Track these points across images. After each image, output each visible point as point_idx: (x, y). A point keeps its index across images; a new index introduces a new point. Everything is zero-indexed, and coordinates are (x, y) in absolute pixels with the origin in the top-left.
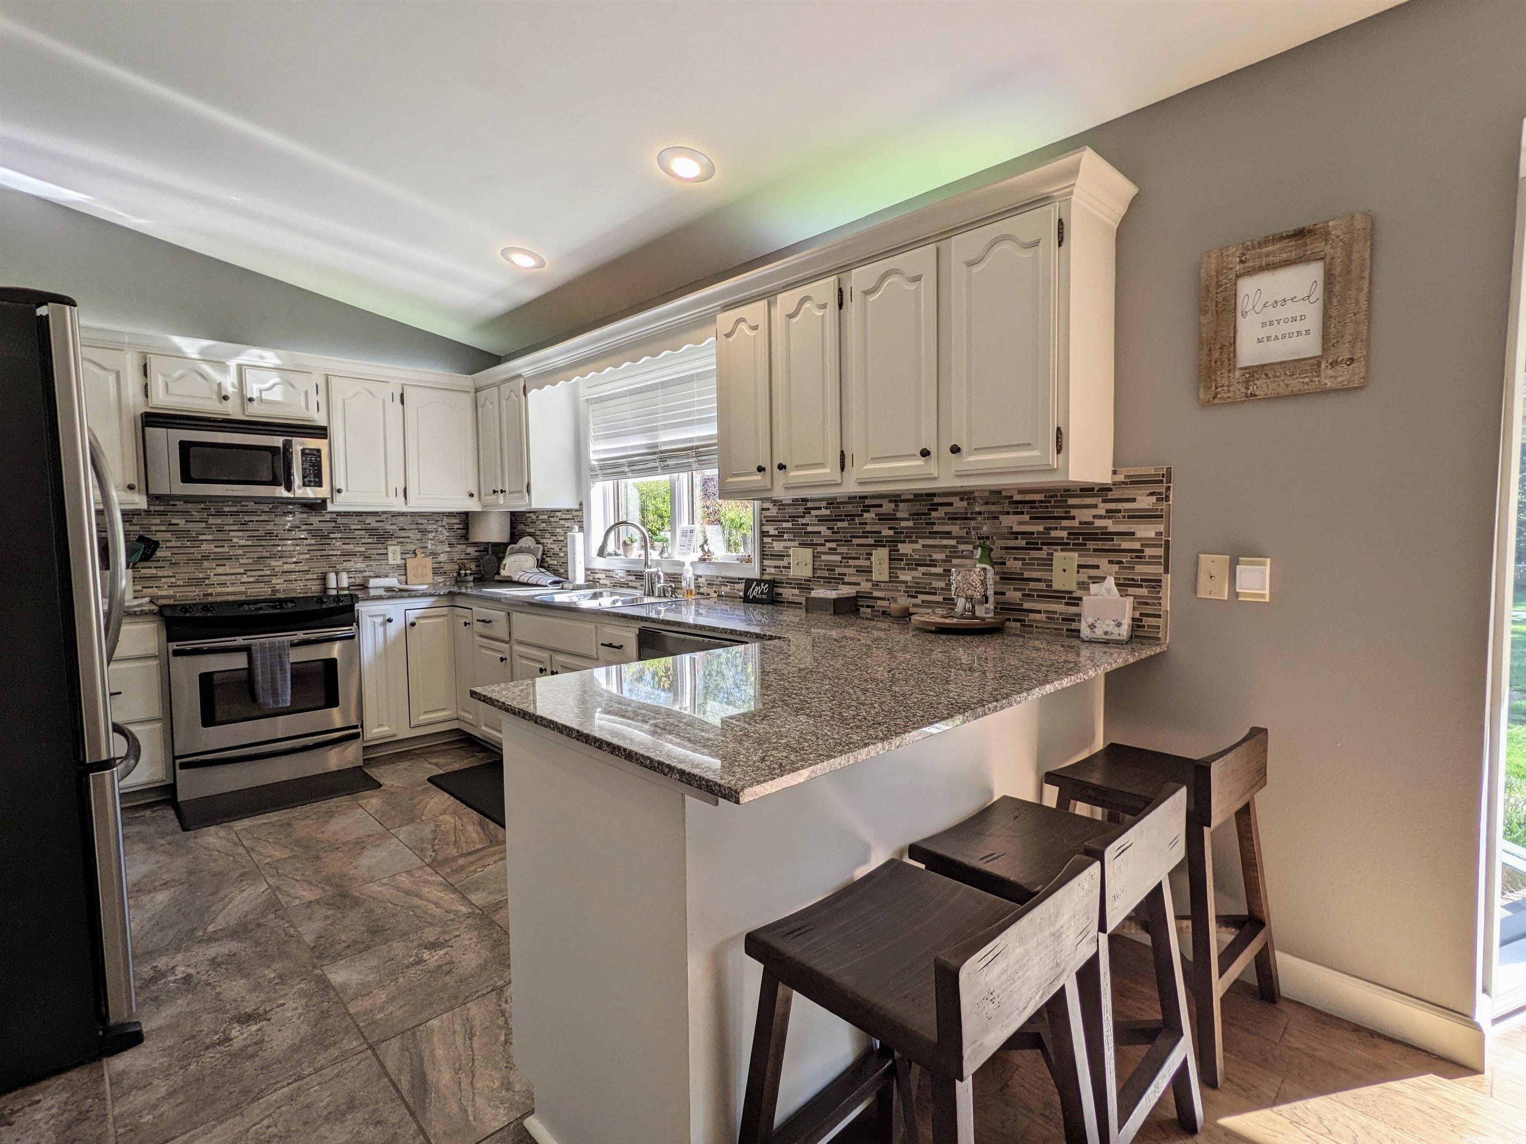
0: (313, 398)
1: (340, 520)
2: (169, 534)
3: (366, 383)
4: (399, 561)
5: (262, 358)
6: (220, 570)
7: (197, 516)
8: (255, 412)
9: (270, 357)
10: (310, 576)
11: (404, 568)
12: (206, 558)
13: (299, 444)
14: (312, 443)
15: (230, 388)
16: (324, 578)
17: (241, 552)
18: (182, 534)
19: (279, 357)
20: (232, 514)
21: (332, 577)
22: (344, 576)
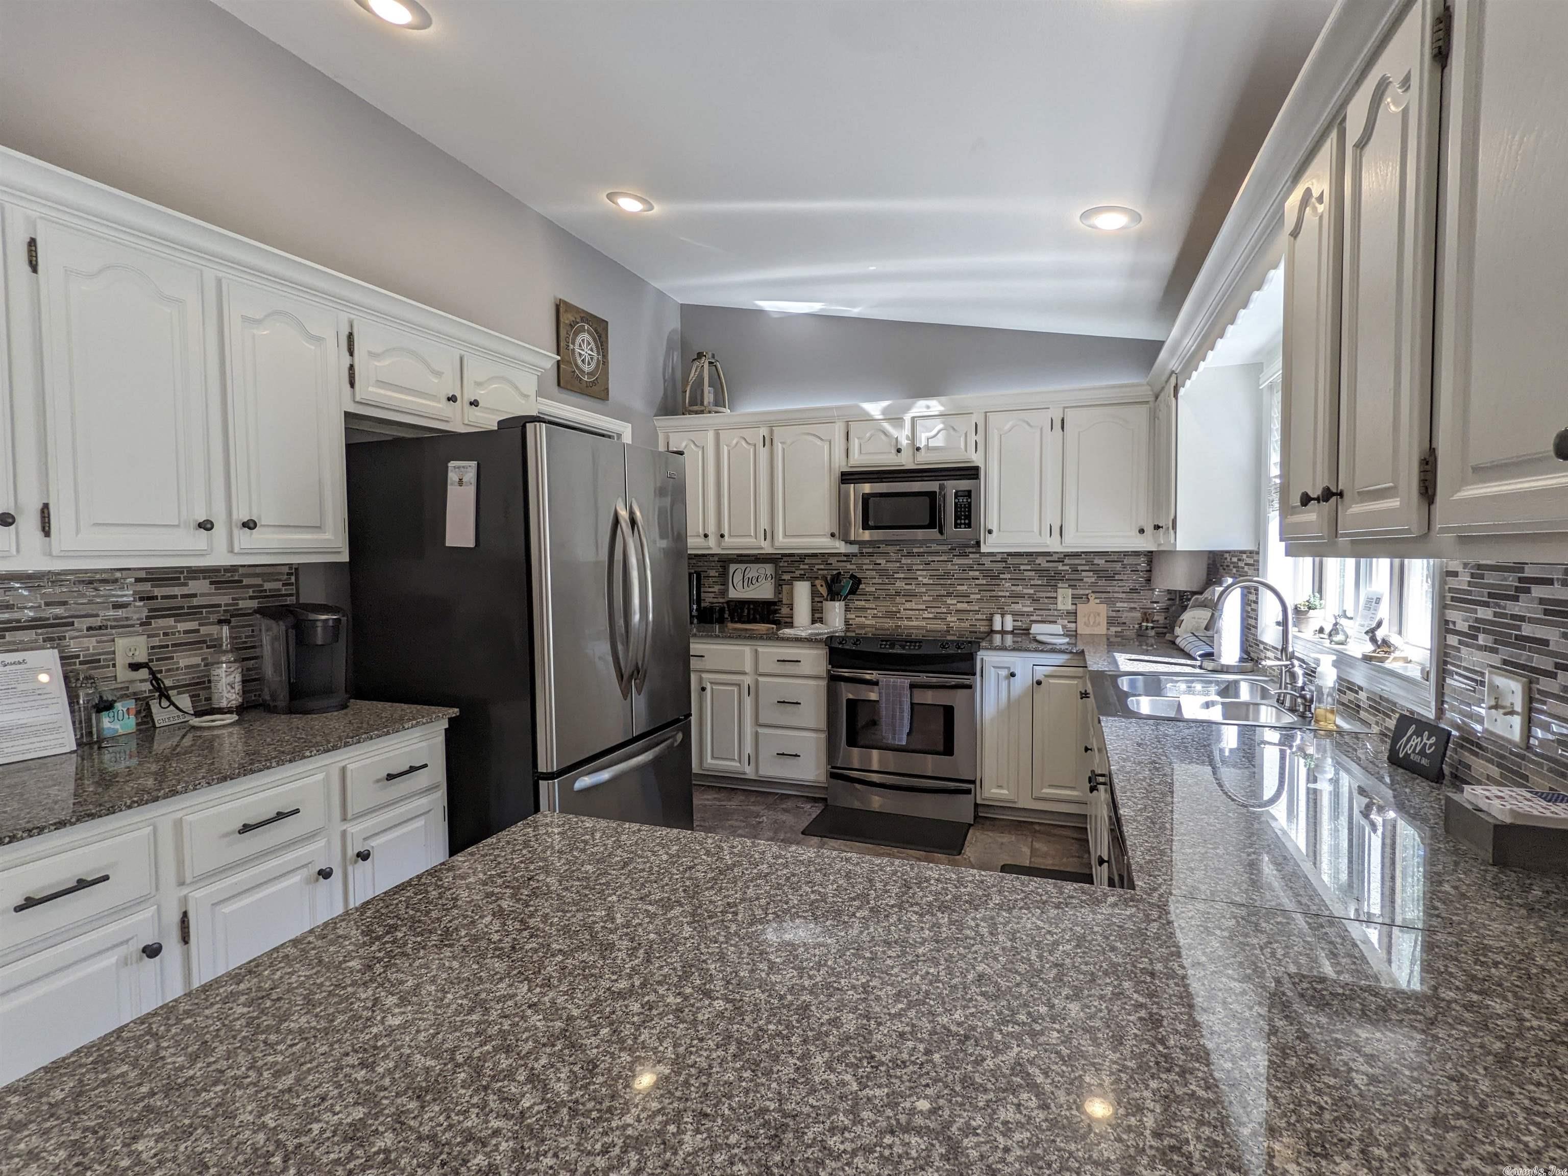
0: (972, 438)
1: (1010, 560)
2: (874, 573)
3: (1023, 415)
4: (1070, 607)
5: (928, 407)
6: (908, 605)
7: (894, 557)
8: (925, 460)
9: (935, 406)
10: (979, 616)
11: (1073, 615)
12: (898, 594)
13: (952, 487)
14: (964, 485)
15: (904, 442)
16: (990, 620)
17: (924, 590)
18: (883, 573)
19: (942, 405)
20: (919, 555)
21: (997, 619)
22: (1009, 619)
